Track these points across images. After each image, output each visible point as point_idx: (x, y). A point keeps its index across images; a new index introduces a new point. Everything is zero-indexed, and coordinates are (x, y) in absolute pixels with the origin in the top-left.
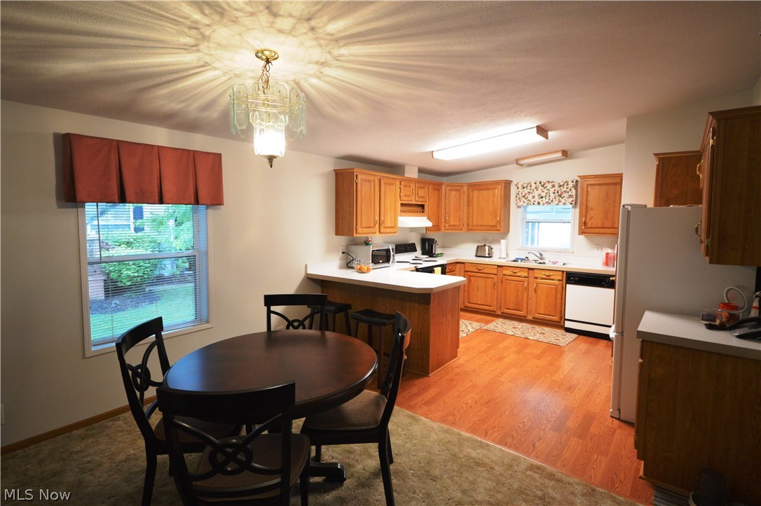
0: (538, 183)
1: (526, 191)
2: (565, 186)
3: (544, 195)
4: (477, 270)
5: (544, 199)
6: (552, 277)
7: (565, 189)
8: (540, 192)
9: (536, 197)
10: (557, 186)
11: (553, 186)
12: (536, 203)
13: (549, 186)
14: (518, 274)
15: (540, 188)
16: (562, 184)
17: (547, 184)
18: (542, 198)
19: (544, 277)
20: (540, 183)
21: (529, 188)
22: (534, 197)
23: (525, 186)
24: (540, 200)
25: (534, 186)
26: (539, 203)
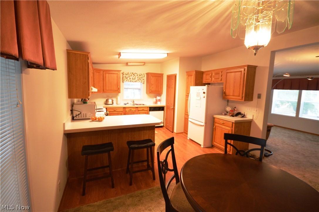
0: (132, 73)
1: (127, 76)
2: (141, 76)
3: (134, 78)
4: (114, 111)
5: (134, 80)
6: (144, 110)
7: (141, 77)
8: (132, 77)
9: (131, 79)
10: (139, 75)
11: (137, 75)
12: (131, 81)
13: (136, 75)
14: (132, 110)
15: (133, 75)
16: (140, 74)
17: (135, 74)
18: (133, 79)
19: (142, 110)
20: (133, 73)
21: (128, 75)
22: (130, 79)
23: (127, 74)
24: (132, 80)
25: (130, 74)
26: (132, 81)
